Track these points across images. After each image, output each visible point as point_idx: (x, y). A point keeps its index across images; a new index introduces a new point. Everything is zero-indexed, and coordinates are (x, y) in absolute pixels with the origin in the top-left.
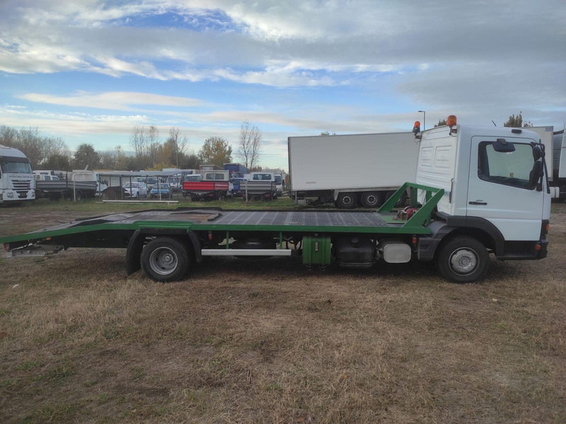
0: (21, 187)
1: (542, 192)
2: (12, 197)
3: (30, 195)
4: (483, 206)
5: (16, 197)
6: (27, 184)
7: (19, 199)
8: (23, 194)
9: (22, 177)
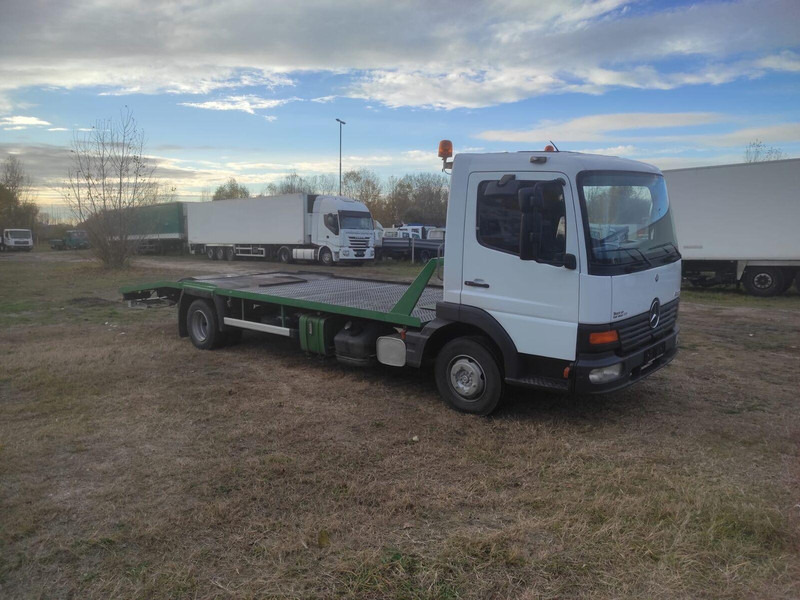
0: (359, 245)
1: (576, 272)
2: (348, 255)
3: (369, 254)
4: (483, 289)
5: (352, 255)
6: (365, 242)
7: (355, 258)
8: (360, 253)
9: (359, 234)
